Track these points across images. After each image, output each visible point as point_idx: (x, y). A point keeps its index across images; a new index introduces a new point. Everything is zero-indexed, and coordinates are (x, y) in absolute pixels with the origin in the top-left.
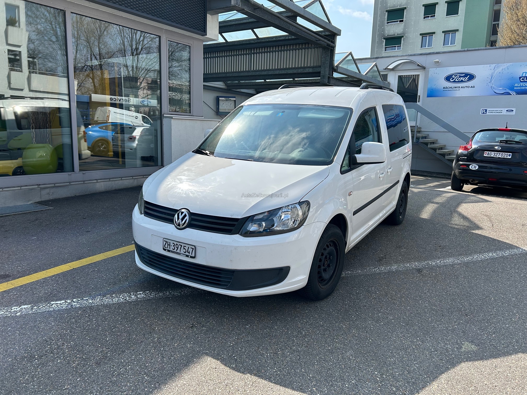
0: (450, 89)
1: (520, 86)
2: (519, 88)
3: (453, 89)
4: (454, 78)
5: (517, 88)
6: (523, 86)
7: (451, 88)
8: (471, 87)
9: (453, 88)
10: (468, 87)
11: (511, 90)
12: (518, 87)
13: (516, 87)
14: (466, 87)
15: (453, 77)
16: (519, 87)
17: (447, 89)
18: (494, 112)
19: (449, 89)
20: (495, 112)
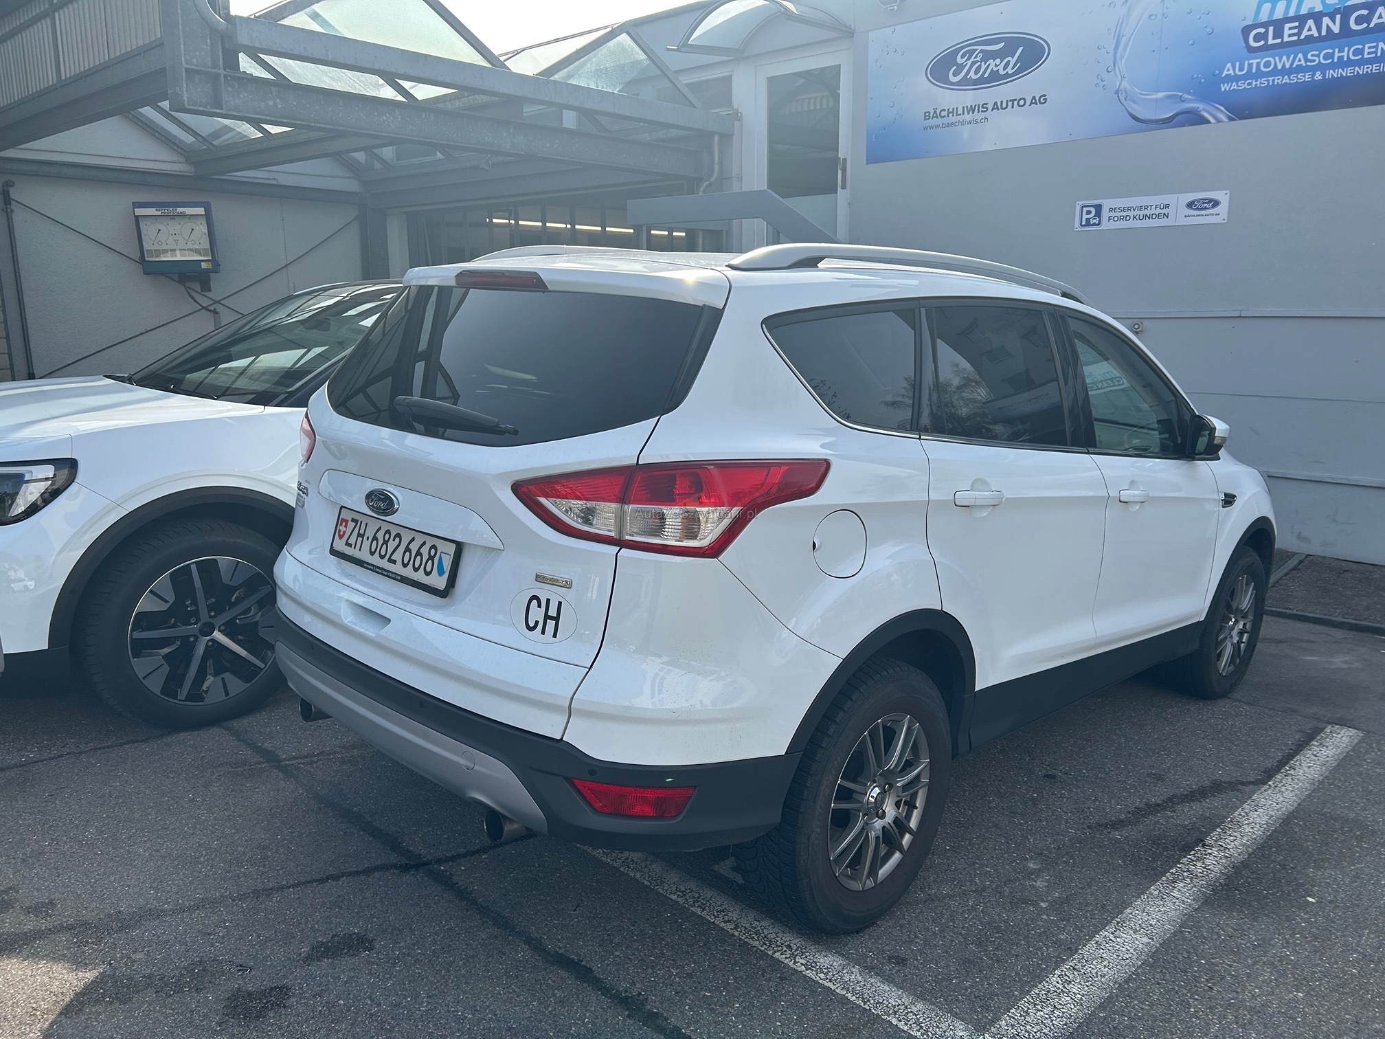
0: (952, 119)
1: (1249, 76)
2: (1243, 85)
3: (960, 118)
4: (961, 67)
5: (1234, 86)
6: (1260, 74)
7: (954, 112)
8: (1034, 101)
9: (960, 111)
10: (1022, 102)
11: (1203, 98)
12: (1236, 79)
13: (1230, 79)
14: (1013, 101)
15: (959, 60)
16: (1244, 78)
17: (938, 121)
18: (1131, 213)
19: (946, 120)
20: (1137, 213)
